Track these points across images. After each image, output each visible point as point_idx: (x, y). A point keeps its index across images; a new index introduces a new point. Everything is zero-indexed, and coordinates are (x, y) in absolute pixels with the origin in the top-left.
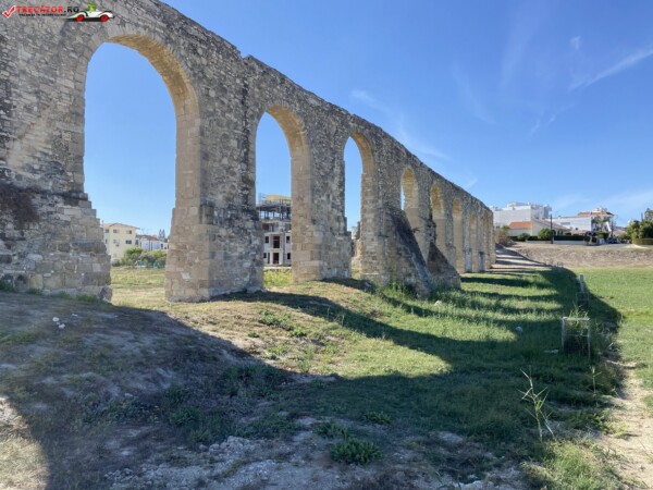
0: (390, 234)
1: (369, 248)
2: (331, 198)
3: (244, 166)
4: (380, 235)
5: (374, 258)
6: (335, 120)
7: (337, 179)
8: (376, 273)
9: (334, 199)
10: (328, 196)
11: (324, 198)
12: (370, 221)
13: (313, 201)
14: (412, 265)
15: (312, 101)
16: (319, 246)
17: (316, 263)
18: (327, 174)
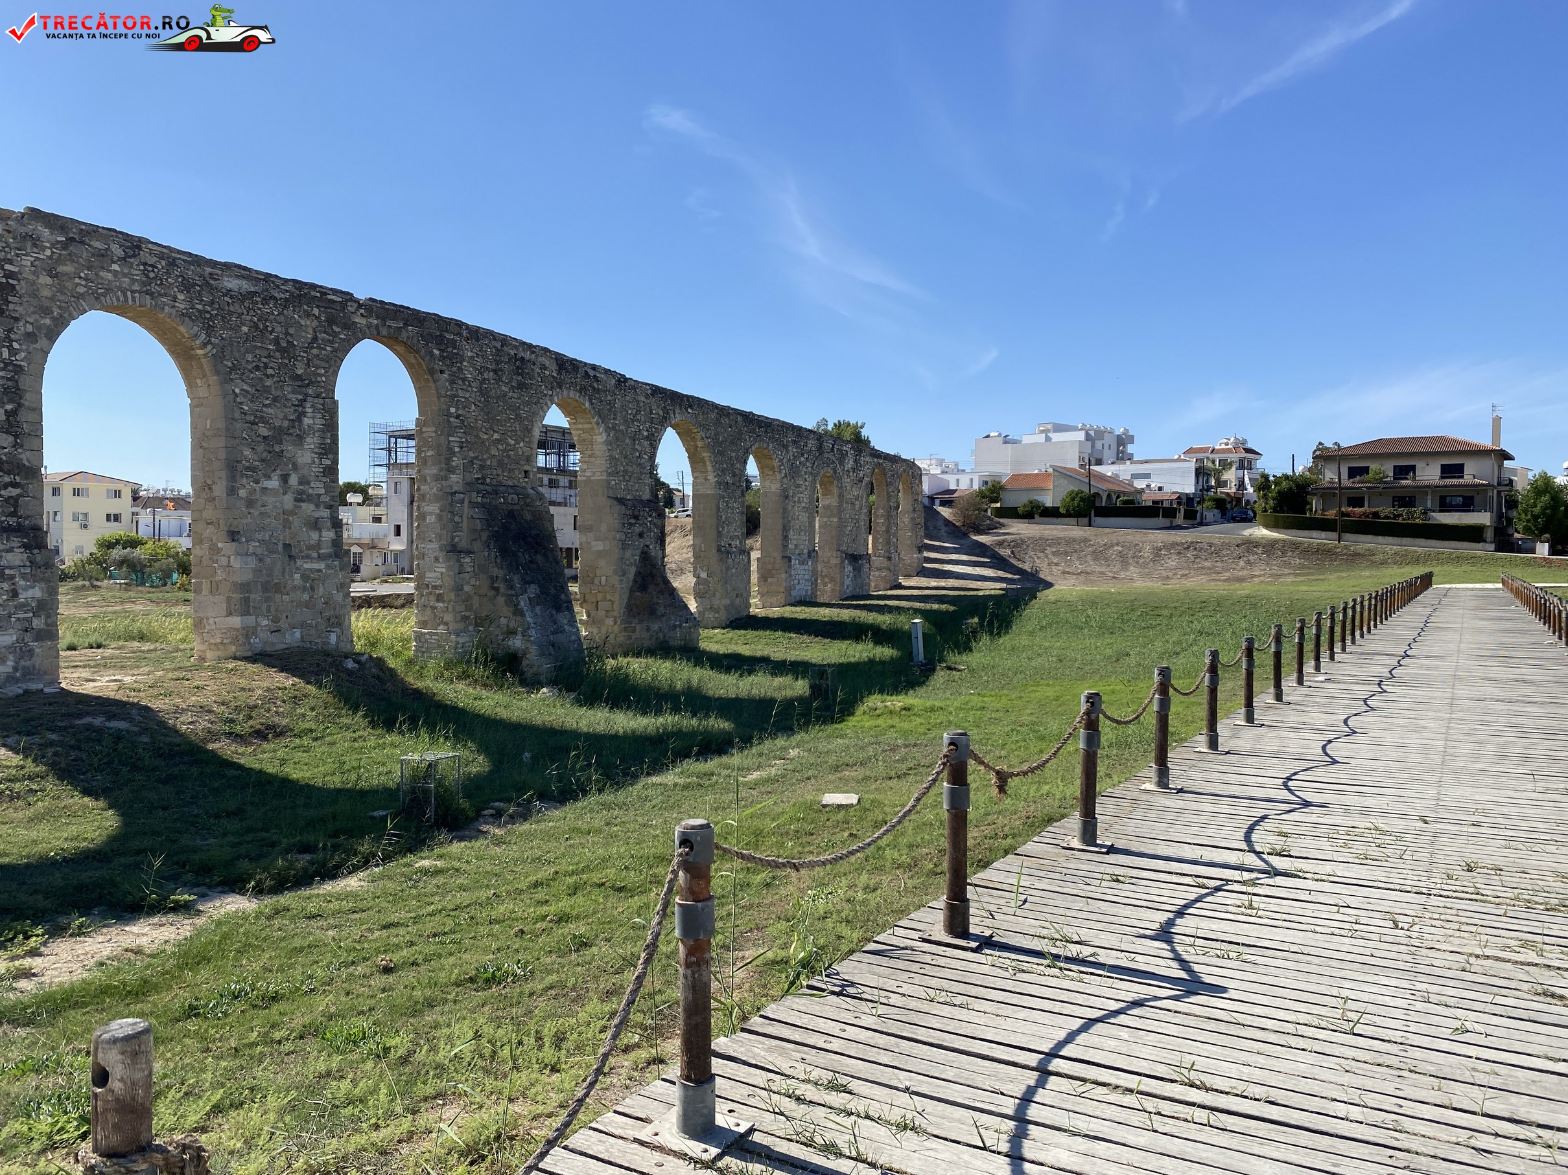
0: (477, 546)
1: (431, 577)
2: (293, 480)
4: (454, 550)
5: (439, 598)
6: (308, 315)
7: (311, 442)
8: (442, 629)
9: (304, 481)
10: (285, 478)
11: (274, 483)
12: (431, 519)
13: (232, 491)
14: (518, 612)
15: (232, 284)
16: (245, 587)
17: (236, 621)
18: (279, 434)
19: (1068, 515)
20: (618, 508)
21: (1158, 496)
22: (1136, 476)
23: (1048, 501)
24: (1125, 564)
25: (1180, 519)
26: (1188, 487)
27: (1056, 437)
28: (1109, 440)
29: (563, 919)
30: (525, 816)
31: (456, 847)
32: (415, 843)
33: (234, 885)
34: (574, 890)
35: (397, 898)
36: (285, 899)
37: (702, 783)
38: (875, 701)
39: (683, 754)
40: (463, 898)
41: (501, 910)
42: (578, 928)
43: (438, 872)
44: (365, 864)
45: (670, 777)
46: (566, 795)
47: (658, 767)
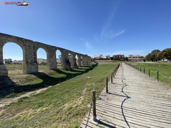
0: (65, 62)
1: (62, 64)
2: (53, 58)
3: (35, 56)
4: (63, 62)
6: (54, 48)
7: (54, 56)
8: (63, 67)
13: (49, 59)
14: (68, 66)
15: (49, 46)
16: (50, 65)
17: (50, 67)
18: (52, 56)
19: (99, 60)
20: (73, 60)
22: (103, 57)
24: (103, 62)
26: (106, 58)
27: (98, 55)
28: (101, 55)
29: (72, 87)
30: (69, 79)
31: (65, 82)
32: (62, 82)
33: (50, 85)
34: (73, 84)
35: (61, 85)
36: (53, 86)
37: (80, 77)
38: (90, 71)
39: (78, 75)
40: (65, 85)
41: (68, 86)
42: (73, 87)
43: (64, 83)
44: (59, 83)
45: (78, 76)
46: (71, 78)
47: (77, 76)
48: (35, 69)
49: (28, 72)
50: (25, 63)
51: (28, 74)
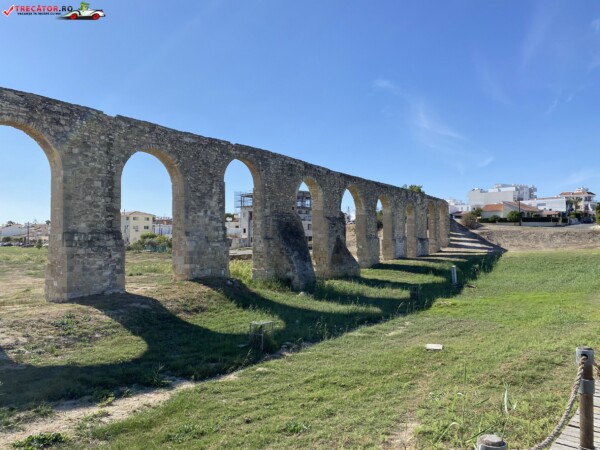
0: (275, 236)
1: (258, 248)
2: (209, 212)
4: (267, 238)
5: (261, 257)
6: (214, 150)
7: (215, 198)
8: (262, 269)
9: (213, 213)
10: (206, 212)
11: (202, 214)
12: (258, 226)
13: (187, 217)
14: (291, 262)
15: (187, 140)
16: (191, 253)
17: (188, 266)
18: (203, 196)
19: (511, 221)
20: (328, 221)
21: (550, 213)
22: (539, 205)
23: (502, 216)
24: (537, 242)
25: (560, 223)
27: (503, 189)
28: (526, 190)
29: (320, 399)
30: (298, 349)
31: (272, 362)
32: (256, 361)
33: (186, 377)
34: (323, 385)
35: (250, 385)
36: (206, 384)
37: (371, 336)
38: (440, 301)
39: (362, 323)
40: (277, 386)
41: (294, 393)
42: (327, 405)
43: (266, 373)
44: (236, 369)
45: (356, 333)
46: (316, 339)
47: (352, 328)
48: (107, 273)
49: (70, 290)
50: (60, 237)
51: (71, 301)
